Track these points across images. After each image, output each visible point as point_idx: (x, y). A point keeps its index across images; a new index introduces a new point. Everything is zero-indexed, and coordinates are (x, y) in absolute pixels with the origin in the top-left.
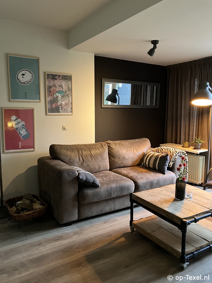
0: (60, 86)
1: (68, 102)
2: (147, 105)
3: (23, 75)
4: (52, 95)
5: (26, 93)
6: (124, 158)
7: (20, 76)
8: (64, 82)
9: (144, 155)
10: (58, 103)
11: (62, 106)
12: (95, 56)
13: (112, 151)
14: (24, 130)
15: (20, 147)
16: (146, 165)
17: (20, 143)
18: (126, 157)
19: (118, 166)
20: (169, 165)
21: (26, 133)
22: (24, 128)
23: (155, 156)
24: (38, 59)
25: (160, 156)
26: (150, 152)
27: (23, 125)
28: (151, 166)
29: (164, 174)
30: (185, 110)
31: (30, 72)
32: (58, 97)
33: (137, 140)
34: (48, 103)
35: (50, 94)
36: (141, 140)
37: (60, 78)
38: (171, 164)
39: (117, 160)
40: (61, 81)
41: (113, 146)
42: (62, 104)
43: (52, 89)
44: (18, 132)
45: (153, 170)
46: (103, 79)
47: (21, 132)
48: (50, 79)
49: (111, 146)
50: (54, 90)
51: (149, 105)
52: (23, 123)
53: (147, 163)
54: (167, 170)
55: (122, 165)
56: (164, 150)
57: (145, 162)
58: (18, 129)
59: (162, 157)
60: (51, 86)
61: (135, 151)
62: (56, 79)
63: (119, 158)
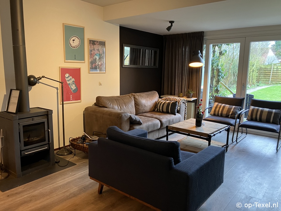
0: (98, 50)
1: (102, 62)
2: (146, 65)
3: (74, 40)
4: (93, 57)
5: (75, 55)
6: (145, 106)
7: (71, 42)
8: (100, 47)
9: (156, 104)
10: (96, 64)
11: (99, 66)
12: (120, 26)
13: (137, 101)
14: (74, 85)
15: (71, 99)
16: (160, 110)
17: (71, 96)
18: (146, 105)
19: (141, 112)
20: (177, 109)
21: (76, 87)
22: (74, 84)
23: (167, 103)
24: (84, 28)
25: (171, 103)
26: (161, 101)
27: (73, 81)
28: (165, 110)
29: (175, 115)
30: (178, 70)
31: (78, 38)
32: (96, 59)
33: (150, 93)
34: (90, 64)
35: (91, 56)
36: (152, 92)
37: (98, 44)
38: (179, 108)
39: (140, 108)
40: (98, 46)
41: (137, 97)
42: (99, 64)
43: (92, 52)
44: (70, 87)
45: (167, 112)
46: (123, 44)
47: (72, 87)
48: (91, 45)
49: (136, 97)
50: (94, 53)
51: (147, 65)
52: (73, 80)
53: (161, 109)
54: (177, 113)
55: (144, 111)
56: (171, 99)
57: (158, 108)
58: (70, 85)
59: (173, 103)
60: (91, 50)
61: (151, 101)
62: (95, 44)
63: (142, 106)
